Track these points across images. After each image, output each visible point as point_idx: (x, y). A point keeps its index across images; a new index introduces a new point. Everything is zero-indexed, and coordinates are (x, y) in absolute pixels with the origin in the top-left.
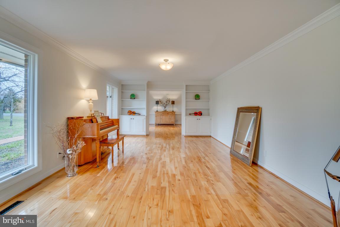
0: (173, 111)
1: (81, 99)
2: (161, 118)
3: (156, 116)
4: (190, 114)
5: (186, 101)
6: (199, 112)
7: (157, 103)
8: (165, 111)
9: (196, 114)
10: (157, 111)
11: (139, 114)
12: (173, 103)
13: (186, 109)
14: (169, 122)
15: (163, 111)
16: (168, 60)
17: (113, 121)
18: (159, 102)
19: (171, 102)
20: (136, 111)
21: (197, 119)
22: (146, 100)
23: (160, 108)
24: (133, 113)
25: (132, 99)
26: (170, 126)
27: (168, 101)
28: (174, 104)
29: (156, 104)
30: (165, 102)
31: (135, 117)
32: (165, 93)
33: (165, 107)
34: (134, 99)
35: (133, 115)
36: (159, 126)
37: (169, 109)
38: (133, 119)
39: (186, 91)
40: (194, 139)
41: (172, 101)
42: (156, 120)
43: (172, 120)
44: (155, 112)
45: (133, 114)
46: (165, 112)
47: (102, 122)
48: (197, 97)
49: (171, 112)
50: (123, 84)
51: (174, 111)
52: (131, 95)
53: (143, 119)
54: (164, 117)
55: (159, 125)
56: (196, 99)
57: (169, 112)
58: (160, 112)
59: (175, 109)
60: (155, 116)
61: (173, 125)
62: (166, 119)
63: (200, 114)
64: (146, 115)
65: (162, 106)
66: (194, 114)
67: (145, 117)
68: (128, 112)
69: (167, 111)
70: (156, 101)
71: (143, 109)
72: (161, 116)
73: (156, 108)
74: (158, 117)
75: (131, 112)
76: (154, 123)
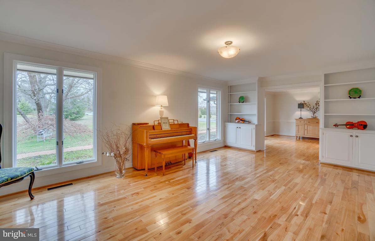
1: (153, 106)
2: (306, 128)
3: (298, 126)
4: (336, 125)
7: (301, 106)
10: (301, 118)
11: (249, 122)
15: (311, 118)
16: (231, 42)
17: (191, 129)
20: (247, 118)
21: (352, 136)
22: (256, 103)
23: (306, 114)
24: (241, 120)
25: (241, 103)
31: (243, 126)
34: (243, 103)
35: (241, 123)
38: (240, 128)
40: (340, 171)
44: (296, 119)
46: (314, 120)
47: (170, 129)
50: (231, 85)
52: (239, 98)
53: (252, 129)
54: (310, 127)
56: (351, 98)
58: (304, 120)
60: (296, 126)
63: (362, 126)
64: (256, 123)
65: (309, 110)
66: (345, 126)
67: (254, 126)
68: (236, 119)
69: (318, 118)
70: (298, 104)
71: (254, 115)
72: (306, 126)
73: (298, 113)
74: (300, 127)
75: (239, 118)
76: (295, 136)
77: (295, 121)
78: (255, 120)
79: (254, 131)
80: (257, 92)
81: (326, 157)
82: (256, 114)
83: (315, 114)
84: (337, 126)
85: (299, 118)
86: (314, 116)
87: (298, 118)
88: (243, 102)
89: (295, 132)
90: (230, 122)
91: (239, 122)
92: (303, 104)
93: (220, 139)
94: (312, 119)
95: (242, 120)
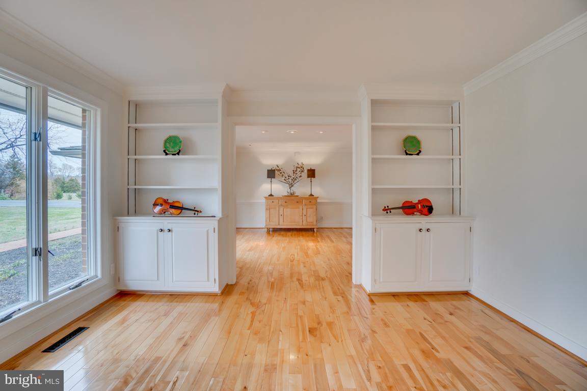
0: (311, 195)
2: (281, 213)
3: (268, 209)
4: (387, 210)
5: (373, 159)
6: (420, 202)
7: (271, 174)
8: (292, 195)
9: (409, 208)
10: (271, 195)
11: (196, 212)
12: (312, 173)
13: (374, 191)
14: (301, 223)
15: (286, 194)
18: (276, 172)
19: (306, 171)
20: (187, 200)
21: (420, 230)
22: (219, 157)
23: (279, 188)
24: (173, 206)
25: (170, 157)
26: (304, 233)
27: (298, 170)
28: (314, 177)
29: (268, 177)
30: (291, 173)
31: (180, 225)
32: (291, 148)
33: (291, 186)
34: (177, 156)
35: (172, 215)
36: (277, 234)
37: (302, 189)
38: (169, 230)
39: (372, 121)
41: (308, 170)
42: (269, 218)
43: (310, 220)
44: (266, 198)
45: (173, 211)
46: (291, 198)
48: (411, 146)
49: (306, 198)
51: (315, 196)
52: (166, 142)
54: (288, 211)
55: (276, 230)
56: (407, 154)
57: (303, 198)
58: (278, 198)
59: (317, 189)
60: (266, 209)
61: (312, 230)
62: (294, 217)
63: (427, 208)
64: (218, 213)
65: (284, 181)
66: (401, 211)
67: (214, 223)
68: (155, 205)
69: (296, 195)
70: (268, 170)
71: (211, 190)
72: (281, 209)
73: (268, 187)
74: (272, 211)
75: (166, 201)
76: (264, 227)
77: (264, 201)
78: (213, 205)
79: (214, 239)
80: (219, 125)
81: (381, 280)
82: (216, 189)
83: (292, 188)
84: (389, 211)
85: (269, 196)
86: (292, 192)
87: (267, 196)
88: (178, 154)
89: (265, 221)
90: (136, 213)
91: (163, 213)
92: (274, 170)
93: (100, 276)
94: (288, 196)
95: (177, 205)
